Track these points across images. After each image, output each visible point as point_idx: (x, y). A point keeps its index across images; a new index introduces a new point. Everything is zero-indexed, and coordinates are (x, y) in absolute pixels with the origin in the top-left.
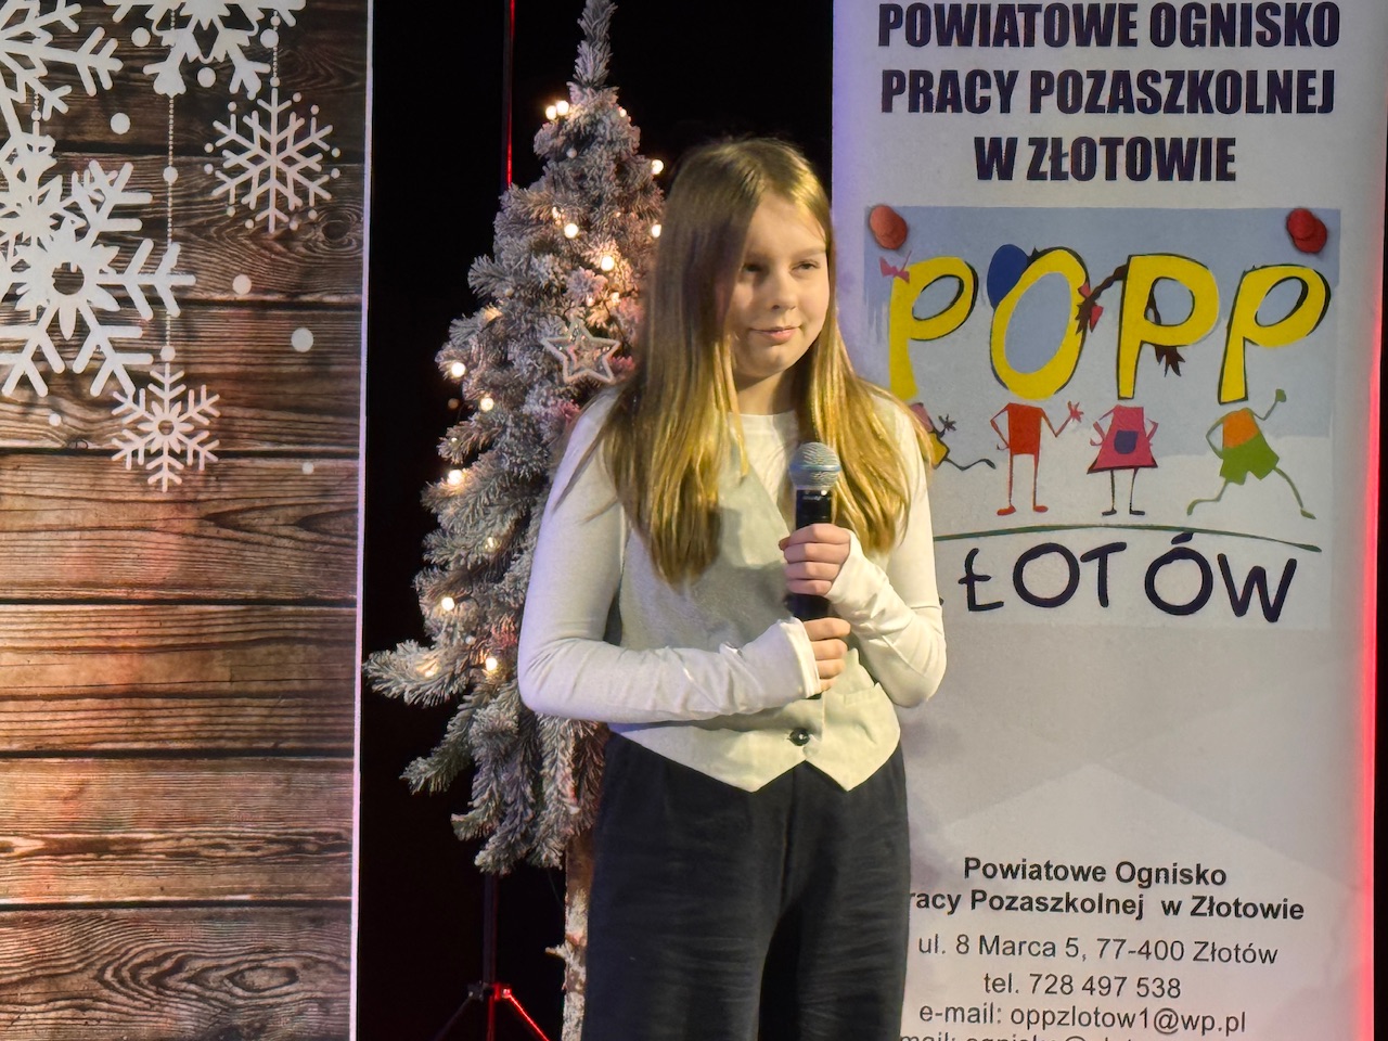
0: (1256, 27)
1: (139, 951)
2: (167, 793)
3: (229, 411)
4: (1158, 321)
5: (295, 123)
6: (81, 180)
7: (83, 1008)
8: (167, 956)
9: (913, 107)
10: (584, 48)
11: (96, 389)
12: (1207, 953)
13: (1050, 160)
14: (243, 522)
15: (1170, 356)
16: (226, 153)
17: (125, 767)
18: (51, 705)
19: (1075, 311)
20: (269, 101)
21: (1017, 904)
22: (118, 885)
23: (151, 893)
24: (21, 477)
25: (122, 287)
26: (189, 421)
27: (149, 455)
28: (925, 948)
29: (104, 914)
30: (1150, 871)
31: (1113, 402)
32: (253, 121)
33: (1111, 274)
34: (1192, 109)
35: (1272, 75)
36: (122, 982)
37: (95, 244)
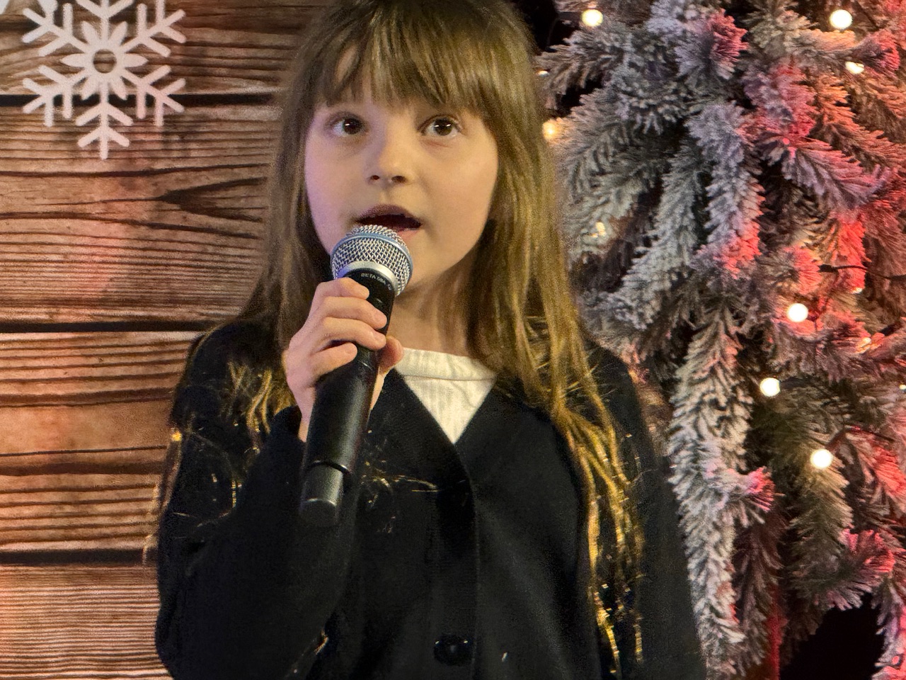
3: (197, 35)
14: (220, 204)
17: (51, 579)
26: (139, 50)
27: (80, 104)
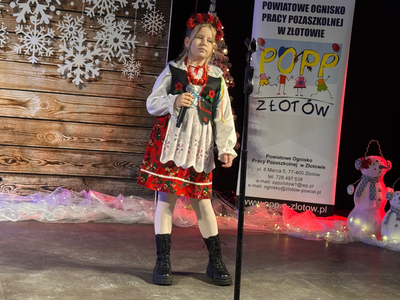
0: (330, 10)
1: (121, 160)
2: (127, 133)
3: (143, 66)
4: (308, 62)
5: (158, 15)
6: (119, 23)
7: (111, 169)
8: (126, 161)
9: (268, 20)
10: (211, 5)
11: (120, 60)
12: (308, 174)
13: (291, 31)
14: (144, 86)
15: (310, 68)
16: (145, 20)
17: (121, 128)
18: (108, 116)
19: (294, 59)
20: (153, 11)
21: (275, 163)
22: (118, 149)
23: (124, 150)
24: (106, 75)
25: (125, 43)
26: (136, 67)
27: (128, 73)
28: (258, 170)
29: (115, 153)
30: (299, 159)
31: (299, 76)
32: (150, 14)
33: (300, 53)
34: (317, 24)
35: (332, 19)
36: (118, 165)
37: (121, 34)
